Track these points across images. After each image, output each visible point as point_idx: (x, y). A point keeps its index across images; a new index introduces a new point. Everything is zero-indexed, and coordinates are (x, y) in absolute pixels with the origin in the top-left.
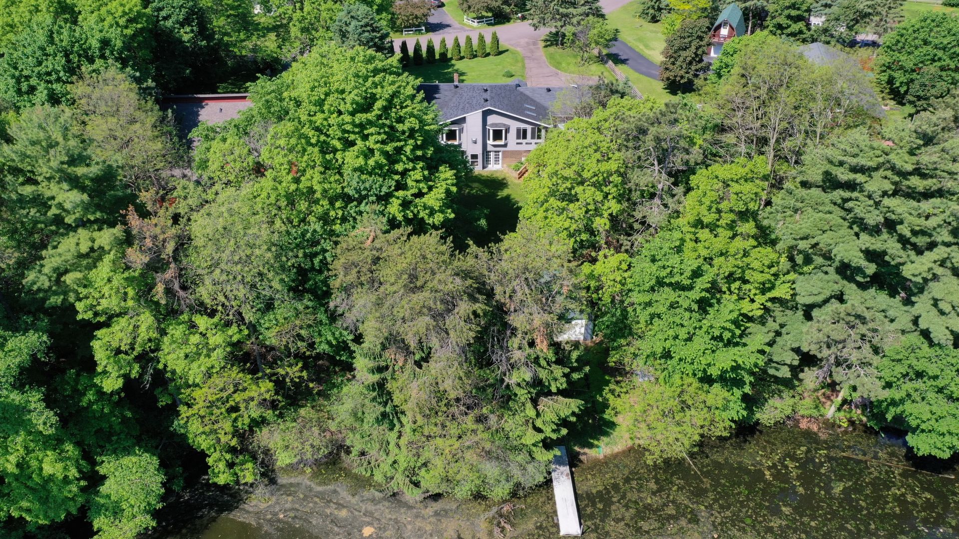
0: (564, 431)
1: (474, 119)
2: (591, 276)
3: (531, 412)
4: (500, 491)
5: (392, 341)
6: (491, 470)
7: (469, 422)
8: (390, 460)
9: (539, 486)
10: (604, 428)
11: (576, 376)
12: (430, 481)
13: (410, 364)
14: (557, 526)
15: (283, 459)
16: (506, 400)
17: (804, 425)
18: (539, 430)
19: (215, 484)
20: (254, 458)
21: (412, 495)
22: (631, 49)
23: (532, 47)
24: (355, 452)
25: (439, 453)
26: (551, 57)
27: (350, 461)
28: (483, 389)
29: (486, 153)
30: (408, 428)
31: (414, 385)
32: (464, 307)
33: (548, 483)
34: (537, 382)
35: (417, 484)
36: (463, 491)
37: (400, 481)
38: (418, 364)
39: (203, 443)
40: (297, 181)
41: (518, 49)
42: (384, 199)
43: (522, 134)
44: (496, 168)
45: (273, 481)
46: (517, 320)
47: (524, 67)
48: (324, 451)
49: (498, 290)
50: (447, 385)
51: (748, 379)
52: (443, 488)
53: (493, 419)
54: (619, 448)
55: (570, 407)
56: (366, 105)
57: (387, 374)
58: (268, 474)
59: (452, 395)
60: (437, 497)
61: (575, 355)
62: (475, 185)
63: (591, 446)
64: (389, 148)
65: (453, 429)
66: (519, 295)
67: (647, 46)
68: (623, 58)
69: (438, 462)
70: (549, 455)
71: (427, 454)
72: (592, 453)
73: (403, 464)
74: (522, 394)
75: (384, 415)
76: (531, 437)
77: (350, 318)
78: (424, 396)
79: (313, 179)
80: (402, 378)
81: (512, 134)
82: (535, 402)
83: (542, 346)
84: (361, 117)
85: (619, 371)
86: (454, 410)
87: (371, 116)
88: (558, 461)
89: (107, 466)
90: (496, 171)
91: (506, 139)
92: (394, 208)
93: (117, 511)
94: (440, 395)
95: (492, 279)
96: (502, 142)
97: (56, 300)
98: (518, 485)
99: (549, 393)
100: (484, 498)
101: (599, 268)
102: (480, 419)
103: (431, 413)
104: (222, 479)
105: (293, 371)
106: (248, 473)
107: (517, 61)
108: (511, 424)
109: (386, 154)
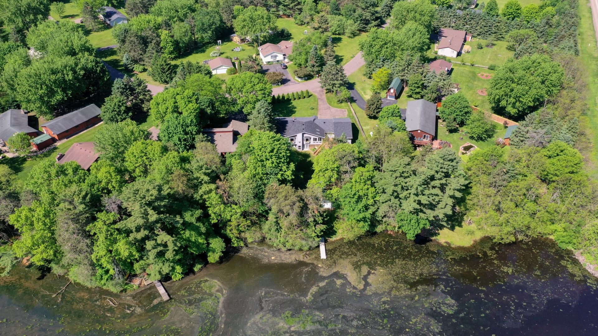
0: (322, 233)
1: (299, 137)
2: (329, 194)
3: (314, 228)
4: (306, 248)
5: (281, 211)
6: (304, 243)
7: (298, 231)
8: (278, 240)
9: (316, 247)
10: (334, 233)
11: (326, 219)
12: (288, 245)
13: (284, 217)
14: (320, 257)
15: (250, 240)
16: (308, 225)
17: (389, 233)
18: (315, 233)
19: (233, 247)
20: (242, 240)
21: (284, 249)
22: (359, 94)
23: (322, 93)
24: (268, 239)
25: (291, 238)
26: (328, 99)
27: (267, 240)
28: (302, 223)
29: (303, 145)
30: (283, 232)
31: (285, 221)
32: (297, 204)
33: (318, 246)
34: (315, 221)
35: (285, 246)
36: (297, 248)
37: (281, 246)
38: (286, 216)
39: (231, 236)
40: (256, 171)
41: (316, 94)
42: (276, 174)
43: (315, 140)
44: (307, 150)
45: (247, 246)
46: (310, 206)
47: (318, 104)
48: (260, 238)
49: (305, 200)
50: (294, 222)
51: (368, 220)
52: (292, 247)
53: (304, 230)
54: (338, 238)
55: (323, 227)
56: (272, 151)
57: (278, 219)
58: (246, 245)
59: (294, 224)
60: (290, 250)
61: (325, 214)
62: (300, 156)
63: (331, 238)
64: (278, 161)
65: (294, 232)
66: (310, 201)
67: (365, 93)
68: (355, 99)
69: (291, 241)
70: (319, 239)
71: (288, 239)
72: (331, 239)
73: (282, 241)
74: (312, 224)
75: (277, 229)
76: (314, 235)
77: (269, 205)
78: (288, 224)
79: (260, 170)
80: (282, 220)
81: (312, 140)
82: (315, 226)
83: (316, 212)
84: (271, 154)
85: (337, 217)
86: (295, 228)
87: (274, 154)
88: (321, 241)
89: (211, 241)
92: (279, 176)
93: (214, 251)
94: (292, 224)
95: (304, 197)
96: (309, 142)
97: (201, 201)
98: (311, 247)
99: (318, 224)
100: (302, 250)
101: (332, 191)
102: (301, 230)
103: (289, 229)
104: (236, 245)
105: (254, 218)
106: (242, 244)
107: (315, 101)
108: (309, 231)
109: (277, 162)
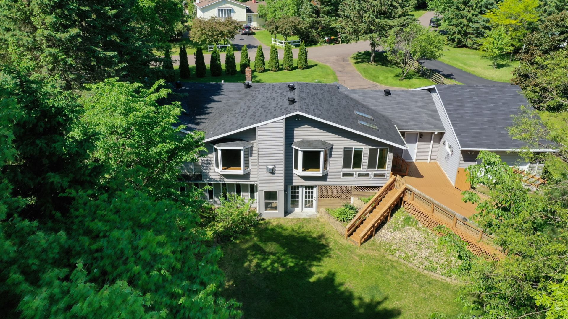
23: (342, 63)
26: (365, 71)
29: (291, 189)
41: (328, 64)
43: (353, 159)
44: (307, 213)
47: (336, 78)
90: (307, 220)
91: (325, 167)
96: (319, 173)
107: (327, 74)
